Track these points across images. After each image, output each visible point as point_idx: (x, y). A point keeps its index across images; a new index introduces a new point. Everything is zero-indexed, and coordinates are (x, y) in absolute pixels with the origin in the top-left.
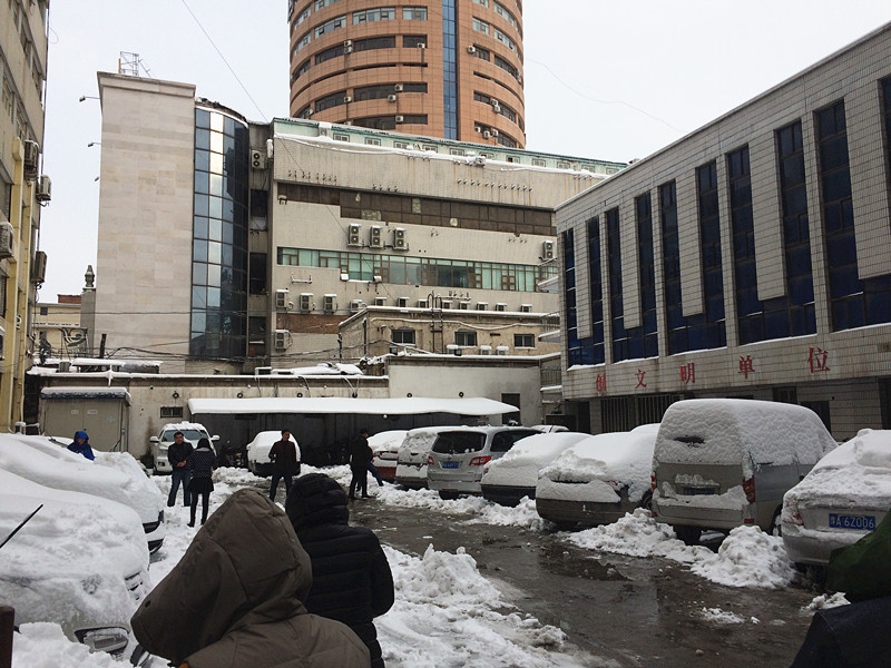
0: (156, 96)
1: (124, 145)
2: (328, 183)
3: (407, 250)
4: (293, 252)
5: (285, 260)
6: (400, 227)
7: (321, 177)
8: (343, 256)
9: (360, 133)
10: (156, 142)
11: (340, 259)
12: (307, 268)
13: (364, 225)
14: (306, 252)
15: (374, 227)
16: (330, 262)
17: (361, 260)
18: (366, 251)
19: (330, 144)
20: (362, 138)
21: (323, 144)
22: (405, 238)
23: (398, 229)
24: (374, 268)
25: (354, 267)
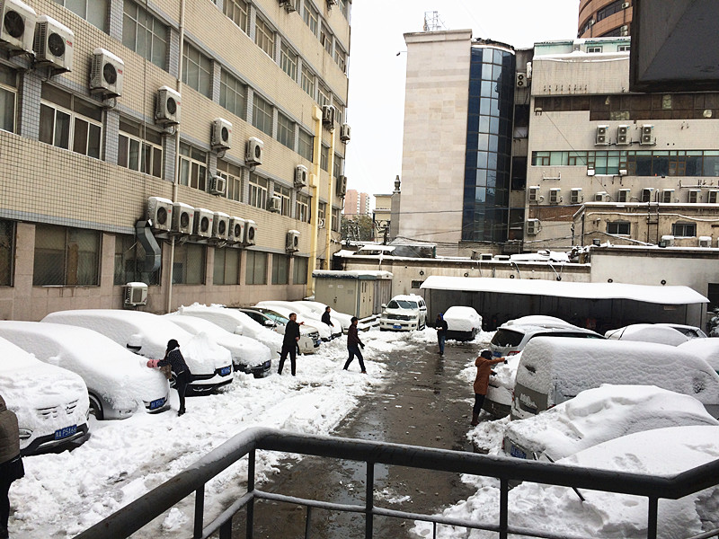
0: (443, 43)
1: (421, 85)
2: (579, 92)
3: (655, 145)
4: (546, 155)
5: (538, 161)
6: (647, 124)
7: (572, 88)
8: (590, 154)
9: (612, 42)
10: (442, 79)
11: (587, 157)
12: (558, 167)
13: (610, 126)
14: (557, 154)
15: (621, 126)
16: (578, 161)
17: (607, 156)
18: (613, 148)
19: (582, 58)
20: (615, 46)
21: (576, 58)
22: (652, 134)
23: (645, 126)
24: (620, 163)
25: (600, 163)
